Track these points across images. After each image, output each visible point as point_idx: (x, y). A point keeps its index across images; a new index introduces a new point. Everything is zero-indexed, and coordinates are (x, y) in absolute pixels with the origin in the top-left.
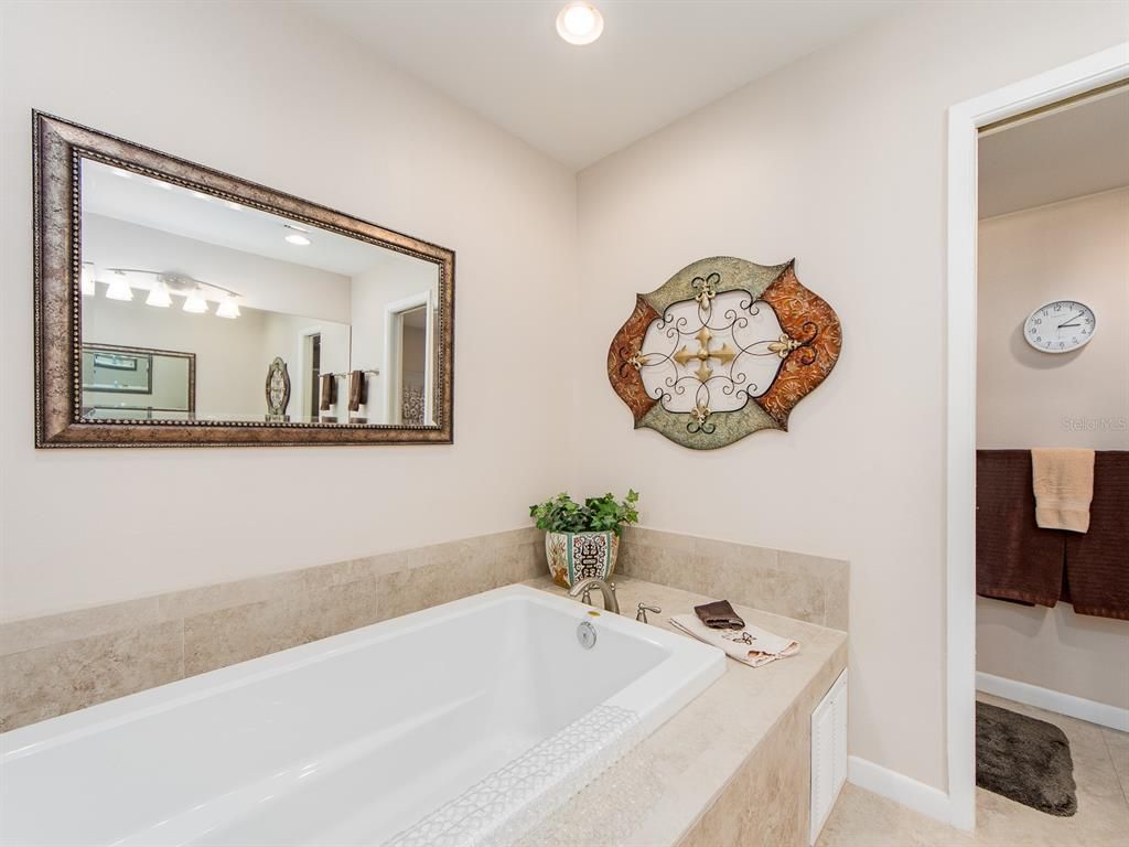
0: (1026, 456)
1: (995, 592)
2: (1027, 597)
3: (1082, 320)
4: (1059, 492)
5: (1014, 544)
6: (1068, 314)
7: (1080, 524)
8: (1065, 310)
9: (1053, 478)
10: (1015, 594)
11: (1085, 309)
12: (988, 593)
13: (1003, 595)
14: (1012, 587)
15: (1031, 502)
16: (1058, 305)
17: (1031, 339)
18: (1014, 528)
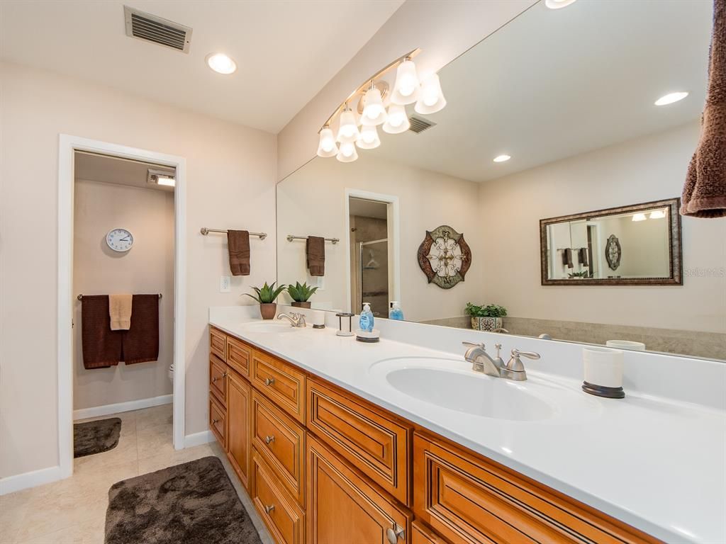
0: (107, 297)
1: (93, 365)
2: (107, 364)
3: (128, 239)
4: (120, 313)
5: (102, 340)
6: (123, 235)
7: (127, 327)
8: (122, 233)
9: (117, 307)
10: (102, 364)
11: (130, 235)
12: (89, 367)
13: (96, 366)
14: (100, 361)
15: (108, 319)
16: (120, 230)
17: (109, 244)
18: (102, 333)
